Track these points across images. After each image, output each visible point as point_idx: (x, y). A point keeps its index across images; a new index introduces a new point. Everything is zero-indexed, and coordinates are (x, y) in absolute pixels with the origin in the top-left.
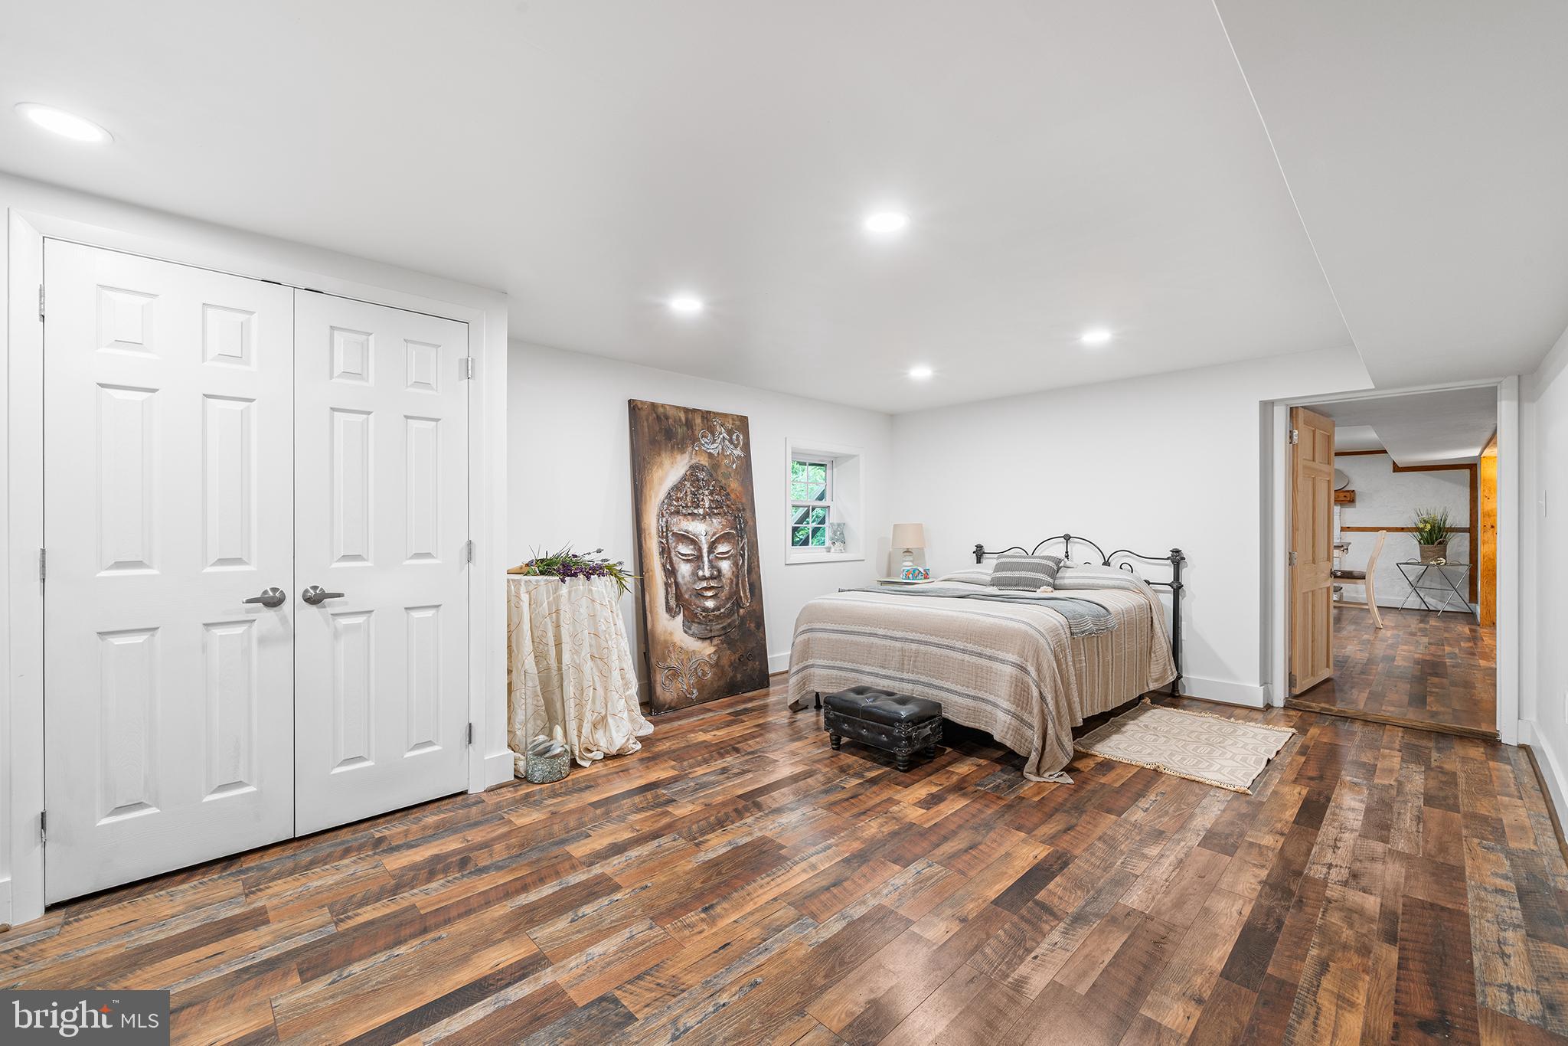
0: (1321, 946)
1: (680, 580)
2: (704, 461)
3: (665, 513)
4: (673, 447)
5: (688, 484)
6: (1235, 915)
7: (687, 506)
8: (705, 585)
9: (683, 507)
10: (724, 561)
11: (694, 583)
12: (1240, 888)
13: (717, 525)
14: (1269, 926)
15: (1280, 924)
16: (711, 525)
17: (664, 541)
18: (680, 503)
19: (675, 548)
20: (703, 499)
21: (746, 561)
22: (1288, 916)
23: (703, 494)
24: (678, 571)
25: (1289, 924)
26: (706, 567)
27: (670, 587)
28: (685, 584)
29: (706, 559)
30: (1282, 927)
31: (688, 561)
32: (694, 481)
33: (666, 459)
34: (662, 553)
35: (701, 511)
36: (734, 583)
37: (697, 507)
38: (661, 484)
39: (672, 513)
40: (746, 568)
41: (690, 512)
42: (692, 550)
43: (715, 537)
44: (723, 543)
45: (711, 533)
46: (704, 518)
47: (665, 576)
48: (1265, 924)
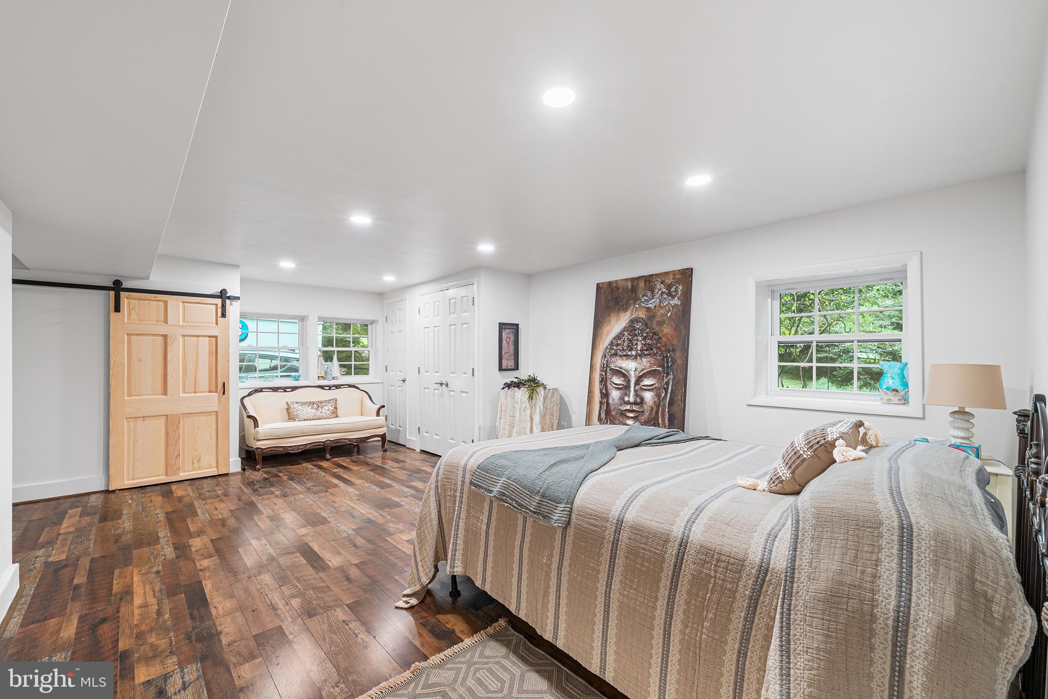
0: (165, 622)
1: (611, 401)
2: (642, 314)
3: (607, 354)
4: (619, 309)
5: (626, 333)
6: (217, 605)
7: (623, 350)
8: (629, 408)
9: (620, 350)
10: (648, 392)
11: (621, 405)
12: (229, 620)
13: (646, 363)
14: (197, 612)
15: (192, 617)
16: (640, 363)
17: (603, 374)
18: (618, 348)
19: (611, 378)
20: (637, 344)
21: (669, 395)
22: (191, 624)
23: (637, 340)
24: (610, 395)
25: (187, 621)
26: (632, 393)
27: (603, 405)
28: (614, 405)
29: (632, 389)
30: (190, 617)
31: (618, 389)
32: (631, 331)
33: (613, 318)
34: (601, 382)
35: (634, 353)
36: (654, 410)
37: (631, 350)
38: (607, 335)
39: (612, 355)
40: (668, 400)
41: (625, 353)
42: (623, 381)
43: (642, 373)
44: (650, 377)
45: (639, 370)
46: (636, 357)
47: (601, 397)
48: (199, 612)
